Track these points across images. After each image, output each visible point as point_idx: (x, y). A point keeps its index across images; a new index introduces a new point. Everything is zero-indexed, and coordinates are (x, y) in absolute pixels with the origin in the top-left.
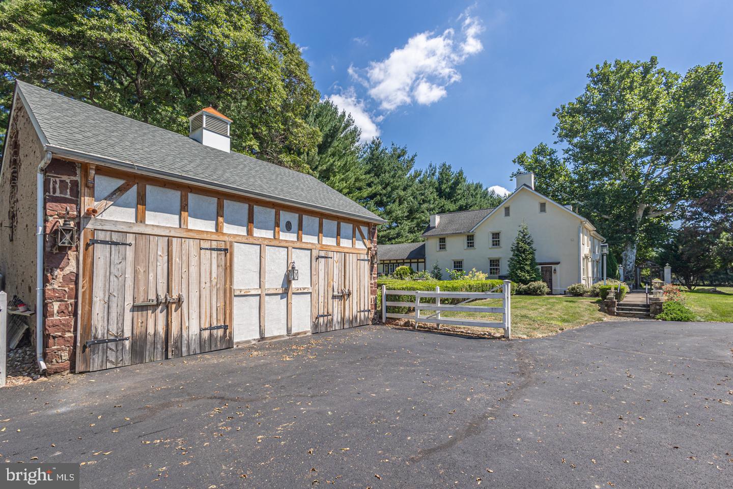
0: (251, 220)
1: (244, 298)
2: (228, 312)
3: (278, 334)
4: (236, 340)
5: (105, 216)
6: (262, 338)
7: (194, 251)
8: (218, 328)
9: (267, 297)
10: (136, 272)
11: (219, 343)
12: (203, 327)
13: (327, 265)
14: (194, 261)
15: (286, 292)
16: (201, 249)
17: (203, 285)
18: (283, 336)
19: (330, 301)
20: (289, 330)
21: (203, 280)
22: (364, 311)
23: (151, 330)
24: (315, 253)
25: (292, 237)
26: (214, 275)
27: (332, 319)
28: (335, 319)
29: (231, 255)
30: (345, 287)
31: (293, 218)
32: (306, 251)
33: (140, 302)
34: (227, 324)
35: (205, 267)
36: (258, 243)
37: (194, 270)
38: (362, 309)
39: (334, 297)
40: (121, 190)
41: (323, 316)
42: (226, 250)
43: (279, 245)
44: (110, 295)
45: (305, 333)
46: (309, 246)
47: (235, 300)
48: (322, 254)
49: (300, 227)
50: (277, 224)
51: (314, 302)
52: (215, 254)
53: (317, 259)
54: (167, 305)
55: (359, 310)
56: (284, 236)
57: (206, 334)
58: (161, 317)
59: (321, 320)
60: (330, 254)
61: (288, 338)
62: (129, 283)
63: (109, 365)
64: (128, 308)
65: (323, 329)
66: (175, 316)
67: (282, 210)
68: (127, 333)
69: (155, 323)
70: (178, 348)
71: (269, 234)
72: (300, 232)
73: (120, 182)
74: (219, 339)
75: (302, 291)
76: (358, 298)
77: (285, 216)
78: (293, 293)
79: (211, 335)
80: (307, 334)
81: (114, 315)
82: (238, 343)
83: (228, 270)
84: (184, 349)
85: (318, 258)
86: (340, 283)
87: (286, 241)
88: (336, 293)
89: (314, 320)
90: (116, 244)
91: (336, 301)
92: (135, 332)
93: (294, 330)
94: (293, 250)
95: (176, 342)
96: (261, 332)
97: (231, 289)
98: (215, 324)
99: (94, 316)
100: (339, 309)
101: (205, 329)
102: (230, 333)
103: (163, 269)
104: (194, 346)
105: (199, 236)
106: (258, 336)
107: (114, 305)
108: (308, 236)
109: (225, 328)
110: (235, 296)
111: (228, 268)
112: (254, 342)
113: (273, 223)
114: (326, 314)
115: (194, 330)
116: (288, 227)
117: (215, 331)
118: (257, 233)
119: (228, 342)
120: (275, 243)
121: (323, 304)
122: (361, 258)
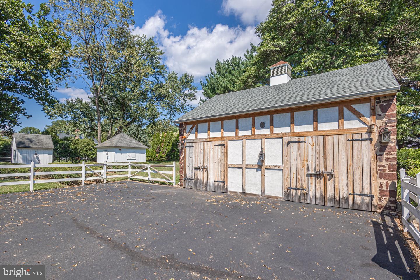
0: (237, 127)
1: (234, 169)
2: (225, 175)
3: (255, 193)
4: (229, 190)
5: (189, 138)
6: (244, 193)
7: (212, 147)
8: (221, 182)
9: (247, 170)
10: (195, 156)
11: (221, 189)
12: (215, 180)
13: (299, 149)
14: (212, 151)
15: (259, 167)
16: (214, 145)
17: (215, 162)
18: (258, 195)
19: (305, 178)
20: (263, 192)
21: (215, 159)
22: (362, 195)
23: (199, 178)
24: (286, 139)
25: (266, 131)
26: (219, 157)
27: (307, 194)
28: (311, 194)
29: (227, 147)
30: (325, 167)
31: (266, 119)
32: (278, 140)
33: (196, 167)
34: (225, 181)
35: (216, 153)
36: (241, 139)
37: (212, 154)
38: (358, 190)
39: (308, 175)
40: (192, 128)
41: (296, 189)
42: (224, 145)
43: (255, 138)
44: (190, 164)
45: (277, 198)
46: (280, 136)
47: (229, 169)
48: (294, 139)
49: (272, 124)
50: (253, 126)
51: (286, 177)
52: (220, 147)
53: (288, 145)
54: (203, 170)
55: (351, 191)
56: (258, 132)
57: (216, 183)
58: (202, 173)
59: (294, 192)
60: (303, 139)
61: (261, 197)
62: (194, 160)
63: (189, 187)
64: (193, 169)
65: (296, 199)
66: (206, 174)
67: (256, 116)
68: (193, 178)
69: (200, 175)
70: (206, 187)
71: (249, 133)
72: (272, 127)
73: (192, 125)
74: (221, 187)
75: (273, 168)
76: (350, 179)
77: (259, 120)
78: (265, 169)
79: (218, 184)
80: (279, 199)
81: (190, 171)
82: (230, 192)
83: (225, 154)
84: (208, 188)
85: (289, 143)
86: (317, 163)
87: (260, 135)
88: (312, 172)
89: (286, 190)
90: (190, 147)
91: (312, 180)
92: (195, 178)
93: (267, 193)
94: (266, 140)
95: (205, 184)
96: (244, 189)
97: (227, 164)
98: (220, 180)
99: (186, 171)
100: (318, 187)
101: (216, 181)
102: (227, 186)
103: (202, 155)
104: (212, 188)
105: (215, 140)
106: (242, 191)
107: (190, 167)
108: (280, 128)
109: (224, 182)
110: (229, 167)
111: (226, 153)
112: (239, 194)
113: (251, 126)
114: (299, 187)
115: (212, 181)
116: (263, 126)
117: (220, 183)
118: (241, 133)
119: (225, 190)
120: (253, 137)
121: (295, 180)
122: (354, 138)
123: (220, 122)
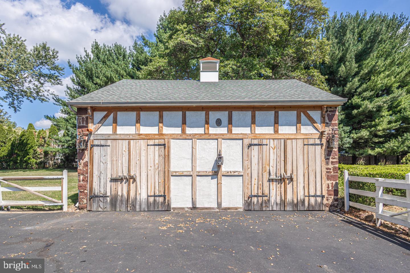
0: (184, 122)
1: (179, 178)
2: (166, 187)
3: (209, 206)
4: (173, 205)
5: (99, 132)
6: (194, 208)
7: (144, 147)
8: (160, 196)
9: (198, 178)
10: (112, 161)
11: (160, 206)
12: (149, 194)
13: (260, 152)
14: (143, 153)
15: (216, 173)
16: (148, 146)
17: (149, 168)
18: (213, 208)
19: (266, 184)
20: (219, 204)
21: (149, 165)
22: (315, 196)
23: (120, 193)
24: (247, 142)
25: (223, 130)
26: (157, 162)
27: (269, 200)
28: (272, 200)
29: (169, 147)
30: (285, 171)
31: (223, 116)
32: (238, 141)
33: (114, 176)
34: (166, 194)
35: (151, 156)
36: (190, 138)
37: (143, 158)
38: (312, 193)
39: (270, 180)
40: (106, 117)
41: (257, 196)
42: (164, 145)
43: (209, 138)
44: (101, 173)
45: (236, 209)
46: (241, 137)
47: (172, 178)
48: (256, 142)
49: (230, 122)
50: (207, 123)
51: (246, 184)
52: (157, 148)
53: (249, 147)
54: (128, 180)
55: (307, 194)
56: (212, 131)
57: (151, 199)
58: (125, 186)
59: (255, 200)
60: (265, 142)
61: (217, 210)
62: (109, 166)
63: (100, 209)
64: (109, 180)
65: (257, 208)
66: (132, 186)
67: (211, 111)
68: (108, 194)
69: (122, 189)
70: (134, 206)
71: (200, 131)
72: (230, 126)
73: (105, 113)
74: (160, 203)
75: (232, 174)
76: (306, 182)
77: (214, 116)
78: (223, 175)
79: (155, 200)
80: (239, 210)
81: (102, 183)
82: (174, 209)
83: (166, 158)
84: (138, 207)
85: (250, 145)
86: (278, 167)
87: (216, 135)
88: (273, 177)
89: (246, 199)
90: (103, 146)
91: (274, 185)
92: (112, 193)
93: (224, 205)
94: (223, 141)
95: (132, 202)
96: (193, 203)
97: (168, 171)
98: (157, 194)
99: (94, 183)
100: (278, 192)
101: (151, 196)
102: (168, 201)
103: (126, 159)
104: (144, 206)
105: (148, 137)
106: (191, 206)
107: (102, 178)
108: (239, 128)
109: (164, 196)
110: (172, 176)
111: (167, 157)
112: (187, 209)
113: (204, 122)
114: (260, 194)
115: (144, 196)
116: (219, 123)
117: (157, 198)
118: (189, 131)
119: (167, 208)
120: (206, 137)
121: (256, 186)
122: (310, 143)
123: (158, 112)
